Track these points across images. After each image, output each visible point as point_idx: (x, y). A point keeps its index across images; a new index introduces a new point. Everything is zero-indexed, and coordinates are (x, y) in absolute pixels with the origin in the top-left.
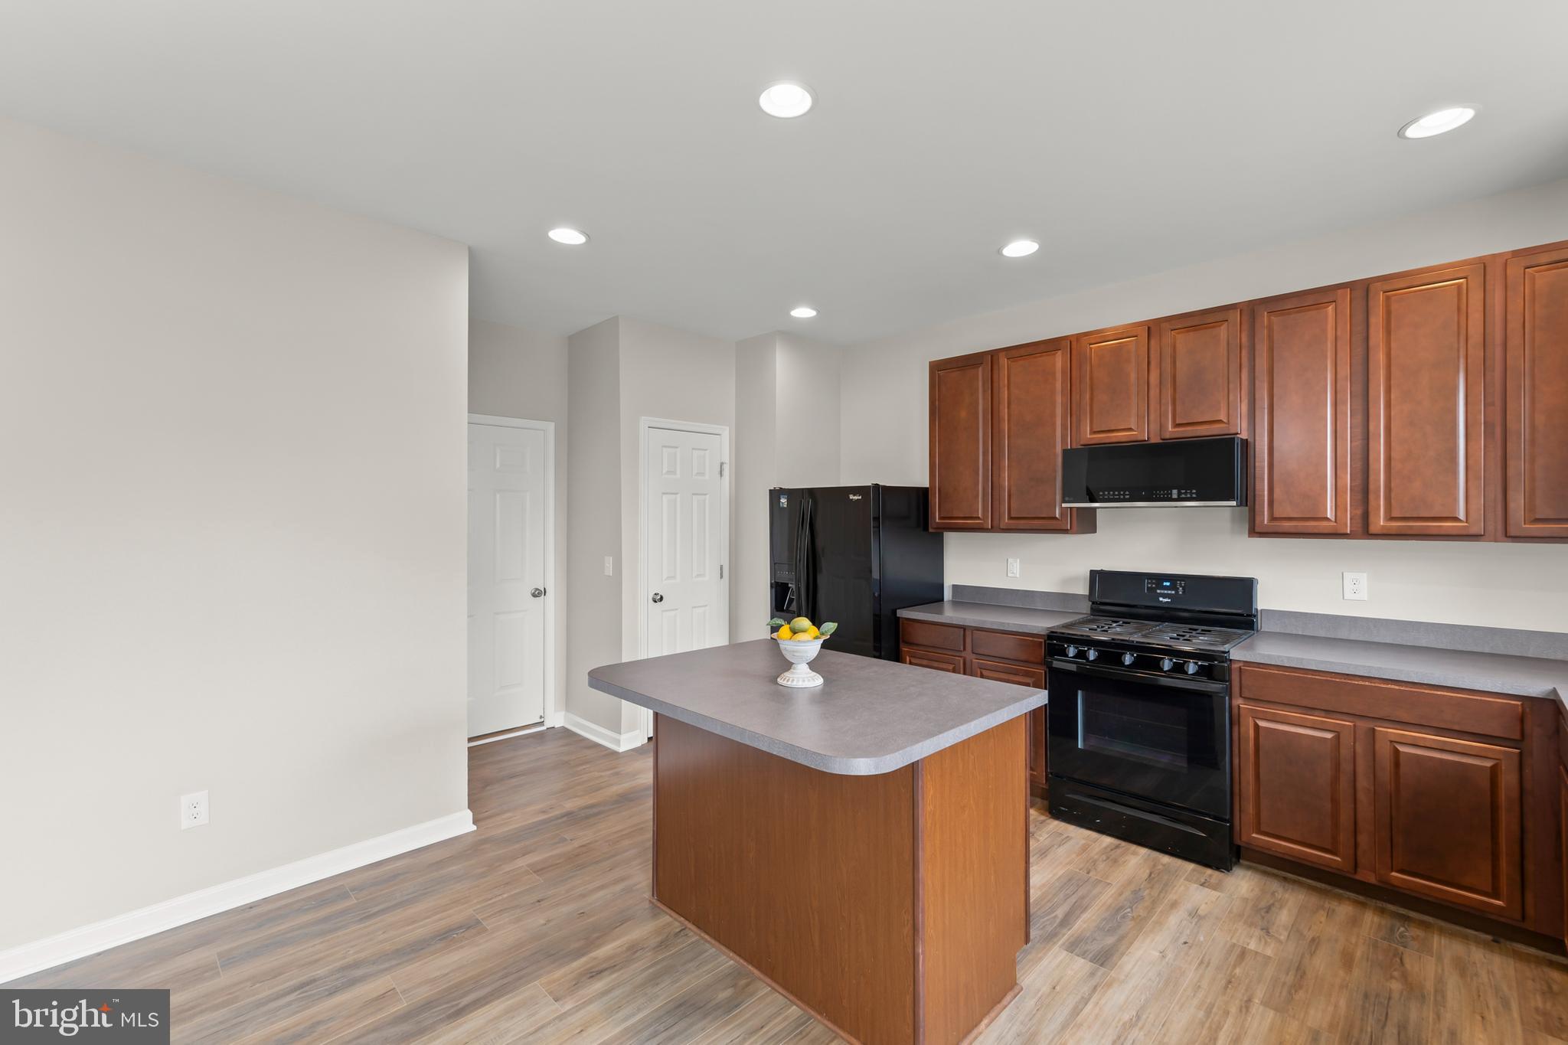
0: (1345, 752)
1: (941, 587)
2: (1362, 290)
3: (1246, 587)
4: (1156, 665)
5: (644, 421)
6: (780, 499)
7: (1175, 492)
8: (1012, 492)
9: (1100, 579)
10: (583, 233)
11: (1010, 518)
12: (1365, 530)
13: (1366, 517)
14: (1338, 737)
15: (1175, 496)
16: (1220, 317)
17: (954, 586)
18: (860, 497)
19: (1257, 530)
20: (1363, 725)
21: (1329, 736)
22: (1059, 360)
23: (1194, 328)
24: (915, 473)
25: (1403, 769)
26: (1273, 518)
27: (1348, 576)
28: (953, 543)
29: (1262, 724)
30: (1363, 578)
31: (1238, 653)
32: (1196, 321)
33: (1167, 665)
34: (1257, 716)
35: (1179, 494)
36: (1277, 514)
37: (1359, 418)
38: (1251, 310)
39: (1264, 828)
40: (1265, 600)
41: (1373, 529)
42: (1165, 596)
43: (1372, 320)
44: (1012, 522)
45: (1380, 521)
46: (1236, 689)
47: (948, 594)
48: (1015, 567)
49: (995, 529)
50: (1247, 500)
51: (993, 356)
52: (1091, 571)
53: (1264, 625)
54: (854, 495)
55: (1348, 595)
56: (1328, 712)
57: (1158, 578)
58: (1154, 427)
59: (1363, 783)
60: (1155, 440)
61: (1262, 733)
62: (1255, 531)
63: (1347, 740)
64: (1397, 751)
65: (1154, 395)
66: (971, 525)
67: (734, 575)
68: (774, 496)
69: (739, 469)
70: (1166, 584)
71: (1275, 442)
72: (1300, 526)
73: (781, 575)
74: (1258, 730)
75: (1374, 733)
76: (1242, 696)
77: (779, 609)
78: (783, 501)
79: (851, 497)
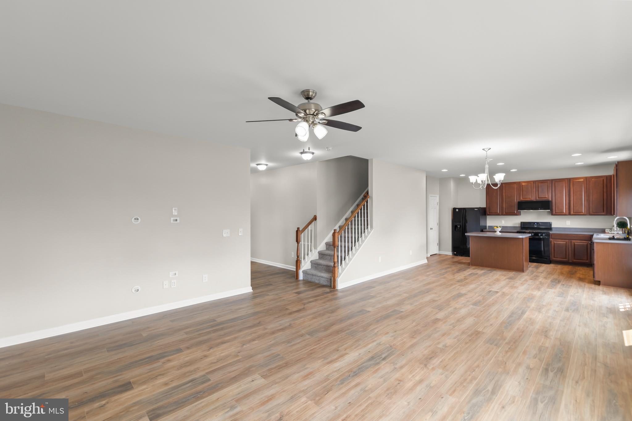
0: (567, 245)
1: (486, 226)
2: (569, 180)
4: (538, 235)
5: (430, 195)
7: (539, 208)
8: (506, 208)
11: (505, 213)
12: (570, 214)
13: (570, 212)
14: (566, 242)
16: (546, 181)
17: (488, 225)
18: (478, 209)
20: (570, 241)
21: (565, 243)
22: (515, 186)
23: (542, 183)
24: (484, 205)
25: (575, 246)
26: (555, 212)
27: (567, 221)
28: (488, 218)
29: (555, 242)
30: (569, 221)
31: (551, 232)
32: (542, 182)
33: (540, 235)
34: (554, 241)
37: (569, 198)
38: (552, 181)
39: (555, 257)
40: (553, 226)
41: (571, 214)
42: (536, 226)
43: (571, 184)
45: (572, 213)
46: (551, 238)
47: (487, 228)
48: (503, 222)
49: (503, 215)
50: (552, 210)
52: (521, 222)
53: (553, 230)
55: (567, 224)
56: (565, 239)
57: (534, 223)
58: (535, 198)
59: (570, 249)
60: (535, 200)
61: (555, 244)
62: (552, 214)
63: (567, 243)
64: (574, 244)
65: (534, 193)
66: (497, 214)
67: (440, 225)
68: (454, 209)
69: (440, 204)
70: (536, 224)
71: (556, 201)
72: (560, 214)
73: (456, 224)
74: (554, 243)
75: (571, 241)
76: (552, 238)
77: (455, 230)
78: (457, 210)
79: (475, 209)
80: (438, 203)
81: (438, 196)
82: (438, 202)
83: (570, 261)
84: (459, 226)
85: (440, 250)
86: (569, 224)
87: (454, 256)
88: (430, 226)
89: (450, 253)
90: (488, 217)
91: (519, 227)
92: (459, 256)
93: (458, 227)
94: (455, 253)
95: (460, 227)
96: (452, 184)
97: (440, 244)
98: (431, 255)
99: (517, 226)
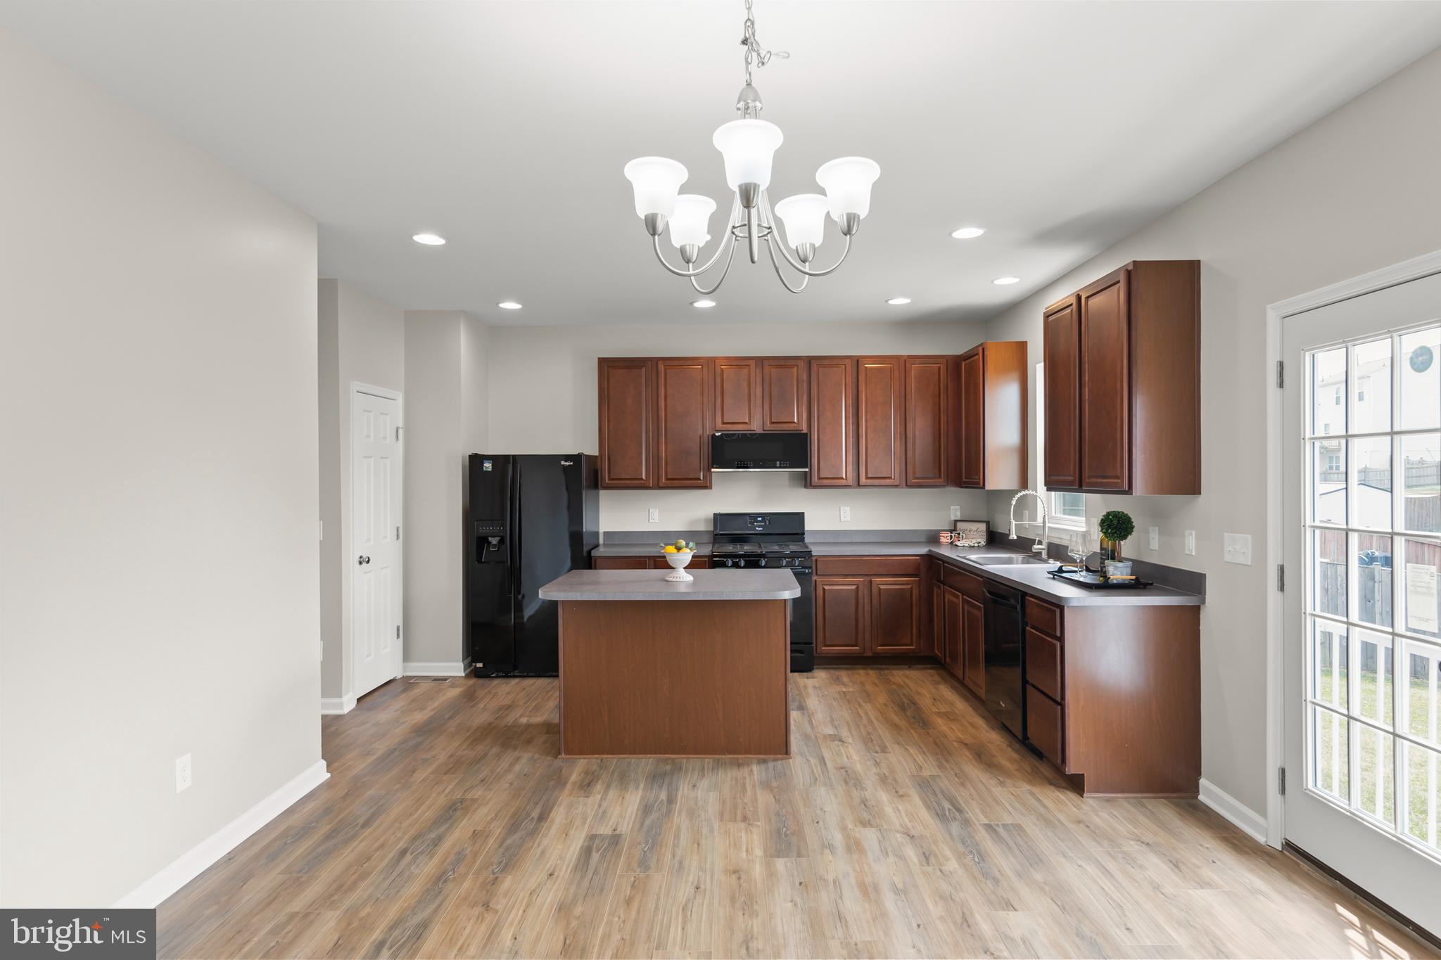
0: (860, 594)
1: (597, 534)
2: (856, 362)
3: (799, 517)
5: (356, 385)
6: (483, 464)
7: (778, 463)
8: (669, 461)
9: (719, 518)
10: (442, 236)
11: (668, 479)
12: (855, 484)
13: (856, 478)
14: (857, 588)
15: (778, 465)
16: (793, 362)
17: (604, 532)
18: (572, 463)
19: (813, 484)
20: (869, 578)
21: (854, 587)
23: (781, 366)
24: (590, 447)
25: (881, 597)
26: (820, 478)
27: (842, 508)
28: (607, 498)
29: (826, 587)
30: (848, 509)
32: (782, 363)
34: (823, 583)
35: (780, 464)
36: (822, 476)
37: (855, 425)
38: (810, 362)
39: (826, 644)
40: (809, 526)
41: (859, 483)
42: (759, 526)
43: (860, 377)
44: (668, 482)
45: (863, 480)
46: (814, 572)
47: (601, 539)
48: (655, 514)
49: (659, 487)
50: (807, 470)
51: (655, 361)
52: (714, 514)
54: (566, 462)
55: (843, 519)
56: (853, 576)
57: (754, 516)
58: (759, 423)
59: (866, 608)
60: (759, 431)
61: (826, 594)
62: (807, 486)
63: (861, 588)
64: (880, 589)
65: (759, 402)
66: (636, 484)
67: (407, 535)
68: (475, 461)
69: (410, 433)
70: (760, 519)
71: (821, 436)
72: (831, 483)
73: (484, 530)
74: (824, 589)
75: (871, 581)
76: (817, 574)
77: (479, 561)
78: (488, 466)
79: (563, 463)
80: (401, 432)
81: (400, 398)
82: (401, 424)
83: (869, 654)
84: (494, 541)
85: (407, 657)
86: (848, 519)
87: (473, 681)
88: (353, 548)
89: (456, 668)
90: (602, 493)
91: (707, 532)
92: (497, 677)
93: (489, 543)
94: (480, 665)
95: (502, 541)
96: (463, 345)
97: (406, 632)
98: (359, 700)
99: (702, 528)
